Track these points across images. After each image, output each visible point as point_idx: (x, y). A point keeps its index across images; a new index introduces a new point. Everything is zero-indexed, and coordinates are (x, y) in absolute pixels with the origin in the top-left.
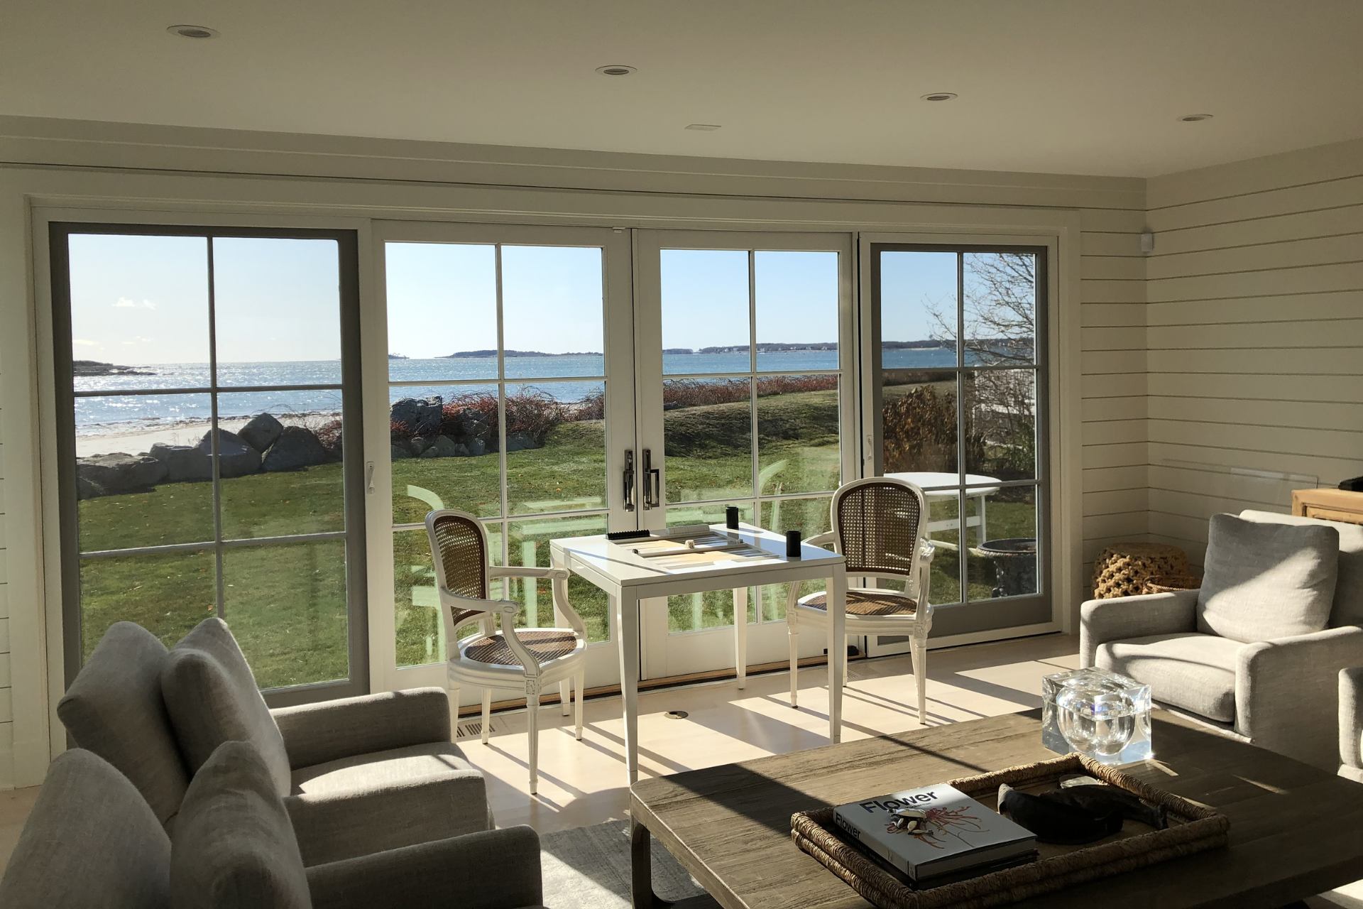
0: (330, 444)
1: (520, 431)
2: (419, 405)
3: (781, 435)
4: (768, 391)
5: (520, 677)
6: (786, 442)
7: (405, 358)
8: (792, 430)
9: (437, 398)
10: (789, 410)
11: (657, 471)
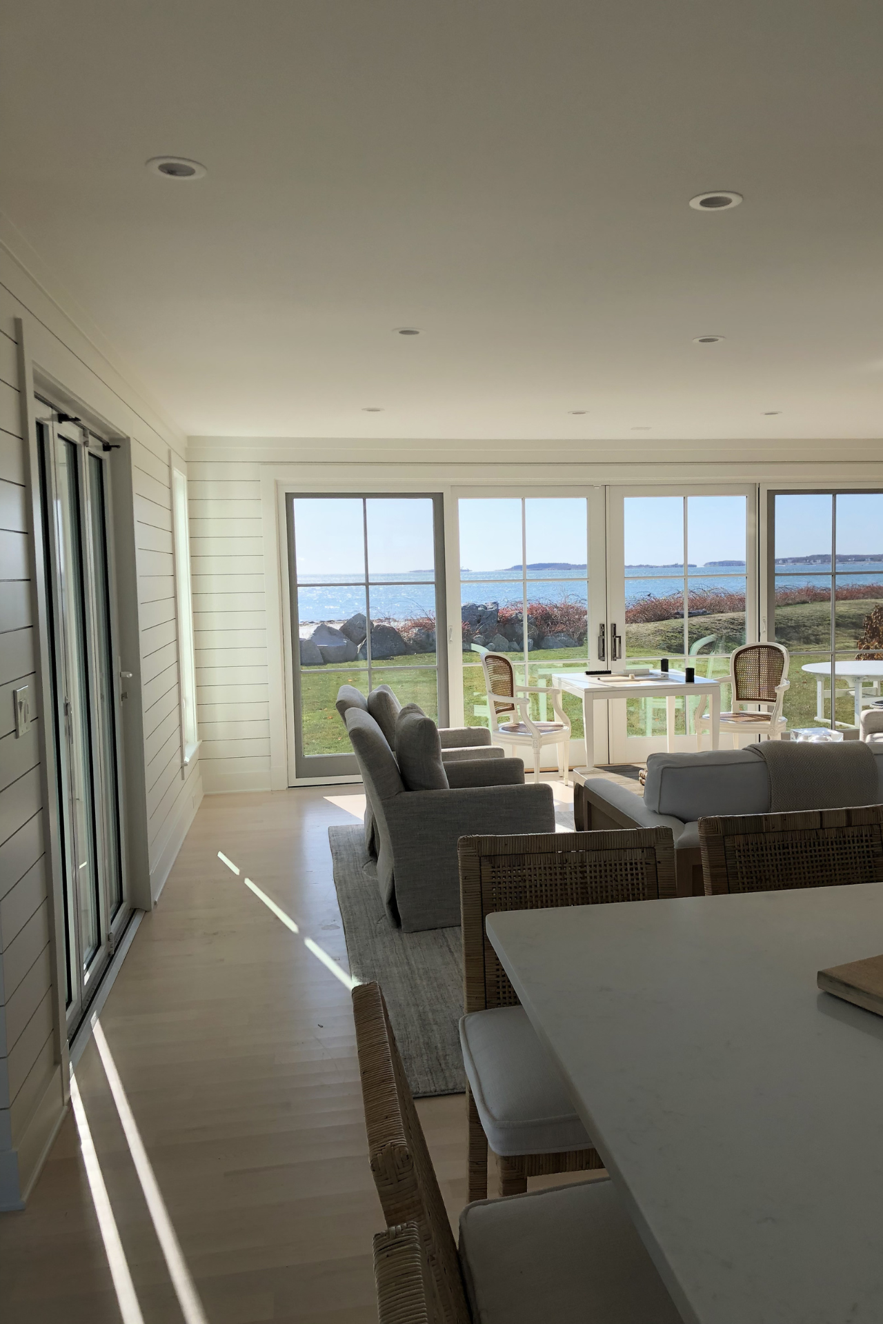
0: (410, 640)
1: (563, 632)
2: (480, 609)
3: (802, 640)
4: (797, 600)
5: (530, 739)
6: (806, 646)
7: (468, 570)
8: (814, 635)
9: (495, 603)
10: (813, 618)
11: (620, 637)
